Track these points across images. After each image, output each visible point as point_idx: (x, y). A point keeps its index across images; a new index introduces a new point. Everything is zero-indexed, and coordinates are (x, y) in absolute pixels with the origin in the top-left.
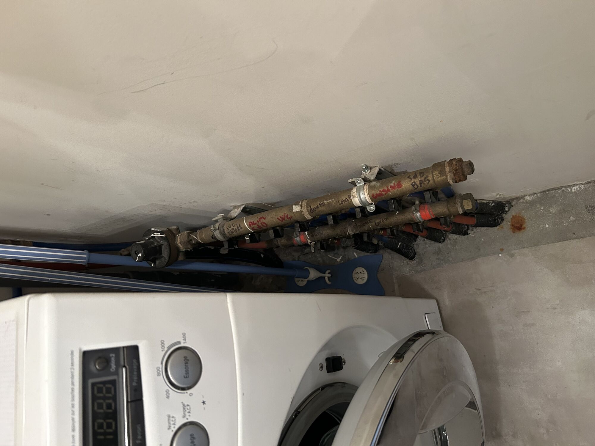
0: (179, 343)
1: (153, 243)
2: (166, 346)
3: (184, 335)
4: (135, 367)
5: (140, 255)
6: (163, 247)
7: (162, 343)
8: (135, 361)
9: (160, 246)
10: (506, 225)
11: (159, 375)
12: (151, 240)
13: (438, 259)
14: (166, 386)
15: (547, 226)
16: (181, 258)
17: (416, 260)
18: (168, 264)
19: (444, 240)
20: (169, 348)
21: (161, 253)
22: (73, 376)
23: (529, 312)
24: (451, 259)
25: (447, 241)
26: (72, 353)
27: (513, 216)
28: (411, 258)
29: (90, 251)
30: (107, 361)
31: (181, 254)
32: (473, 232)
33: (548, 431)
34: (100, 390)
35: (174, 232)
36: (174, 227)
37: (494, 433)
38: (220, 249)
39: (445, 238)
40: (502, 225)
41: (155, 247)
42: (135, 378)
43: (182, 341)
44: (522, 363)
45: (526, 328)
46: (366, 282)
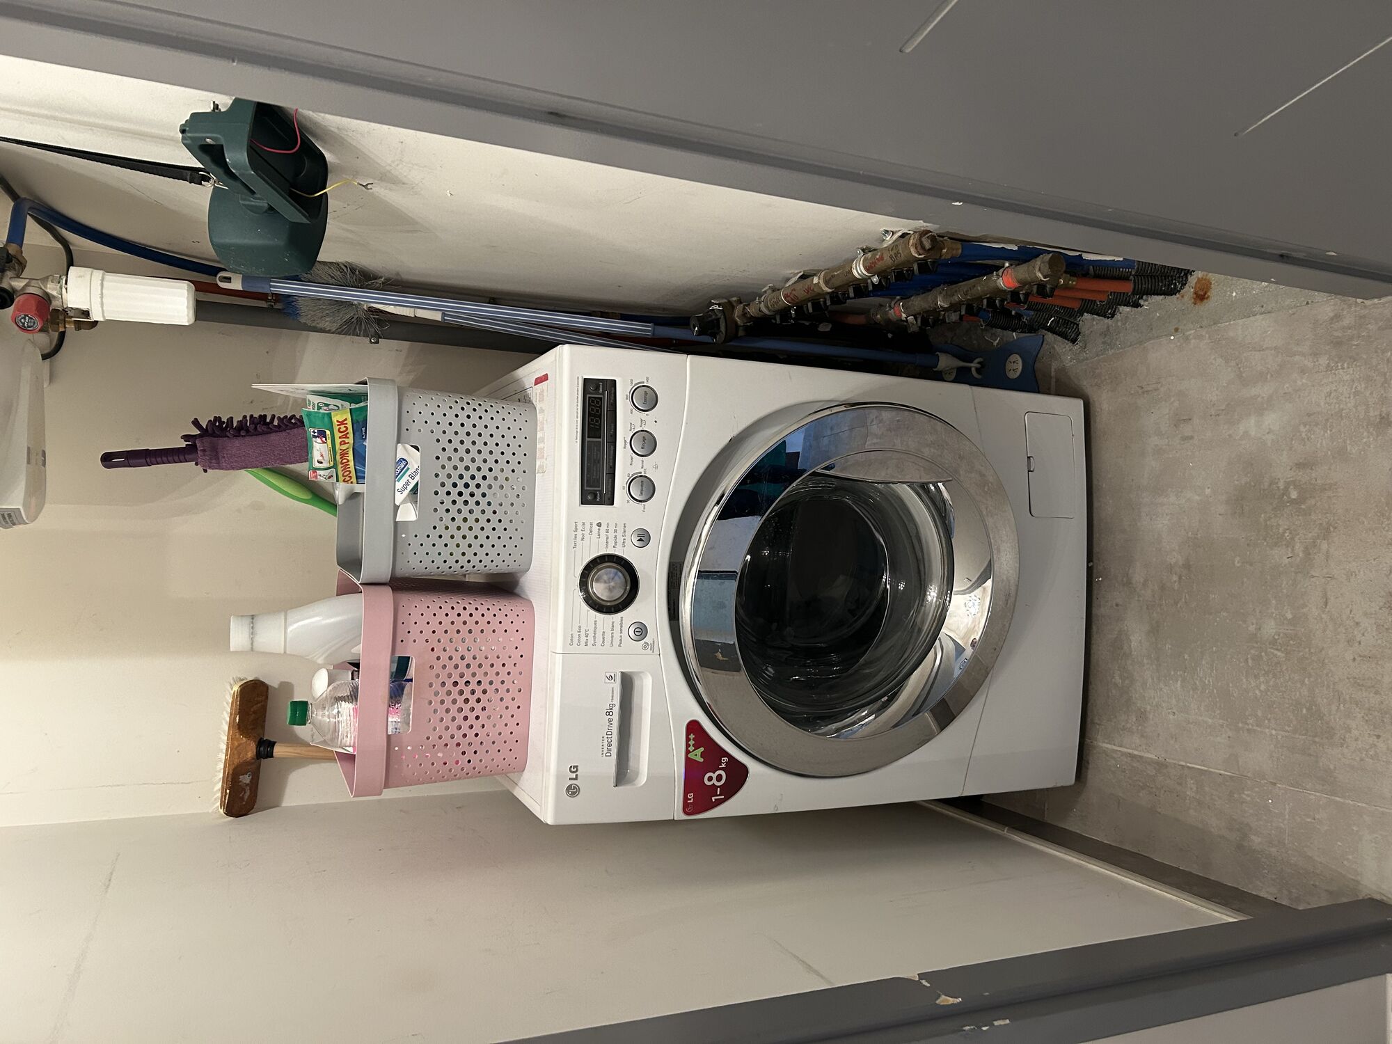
0: (643, 382)
1: (711, 316)
2: (634, 383)
3: (647, 378)
4: (613, 392)
5: (696, 329)
6: (721, 320)
7: (632, 380)
8: (613, 389)
9: (718, 320)
10: (1189, 291)
11: (627, 399)
12: (710, 313)
13: (1104, 343)
14: (631, 406)
15: (1234, 294)
16: (741, 333)
17: (1080, 343)
18: (726, 340)
19: (1113, 316)
20: (636, 385)
21: (719, 327)
22: (578, 390)
23: (1190, 419)
24: (1118, 343)
25: (1118, 316)
26: (578, 378)
27: (1199, 279)
28: (1074, 341)
29: (656, 324)
30: (597, 388)
31: (741, 328)
32: (1146, 303)
33: (1180, 578)
34: (593, 401)
35: (735, 304)
36: (734, 299)
37: (1125, 579)
38: (819, 325)
39: (1115, 311)
40: (1182, 292)
41: (712, 321)
42: (612, 398)
43: (645, 382)
44: (1170, 489)
45: (1182, 442)
46: (1020, 375)
